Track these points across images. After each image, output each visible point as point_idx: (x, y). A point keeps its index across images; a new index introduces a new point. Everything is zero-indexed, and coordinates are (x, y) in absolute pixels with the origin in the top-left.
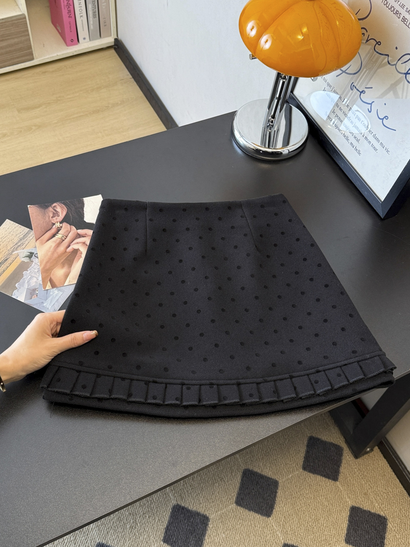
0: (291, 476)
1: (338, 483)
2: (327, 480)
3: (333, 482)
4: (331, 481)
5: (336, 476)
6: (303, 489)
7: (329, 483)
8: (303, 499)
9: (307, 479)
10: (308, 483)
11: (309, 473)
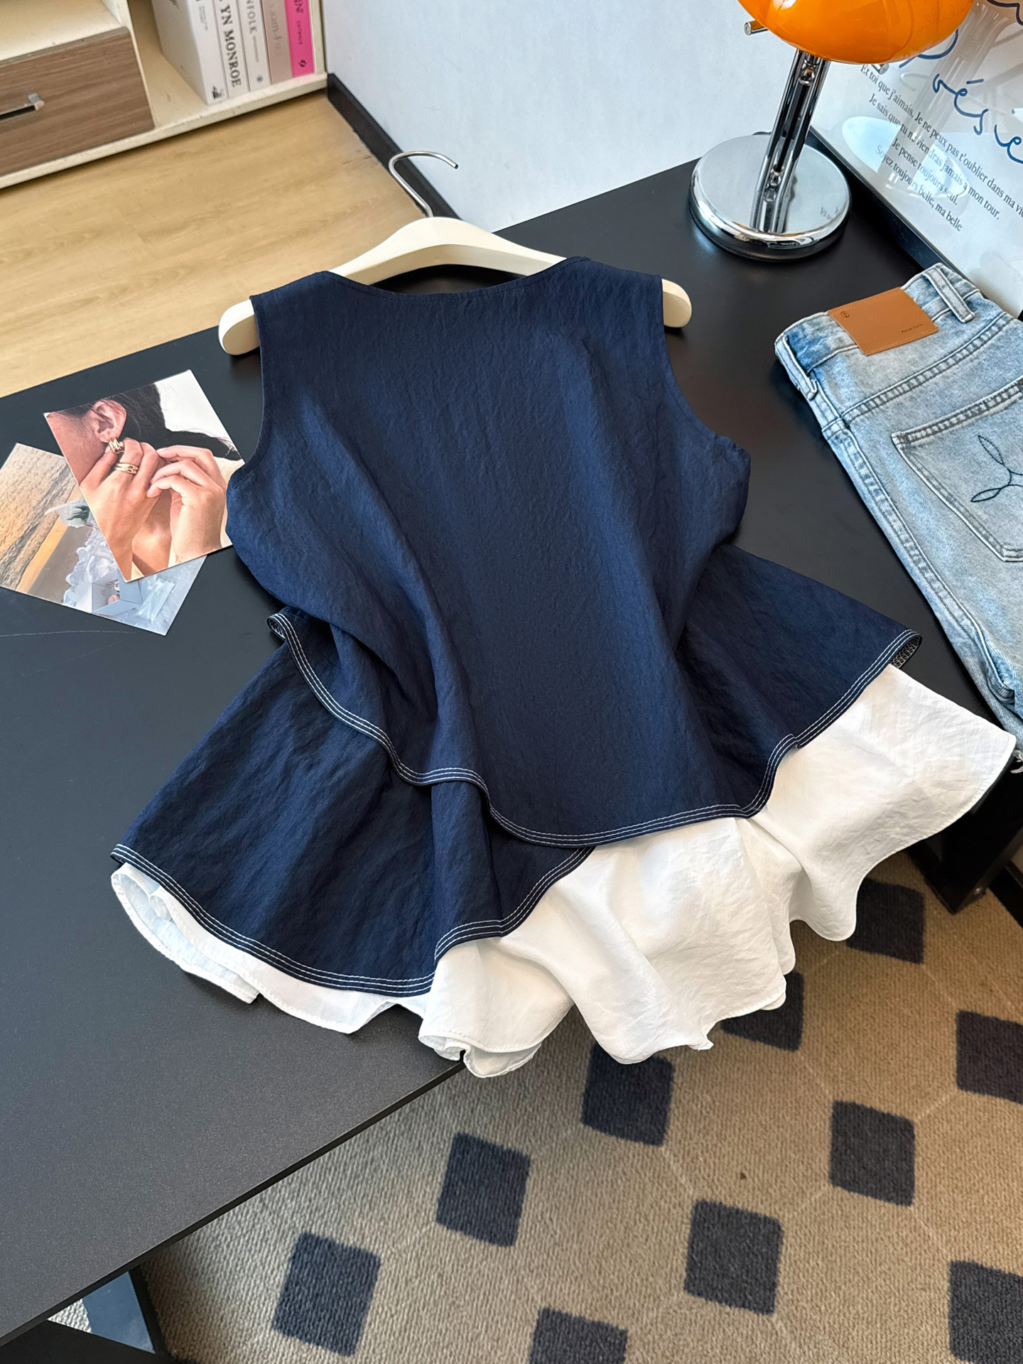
0: (825, 961)
1: (924, 967)
2: (901, 962)
3: (913, 965)
4: (908, 963)
5: (918, 952)
6: (855, 986)
7: (905, 969)
8: (859, 1006)
9: (860, 964)
10: (863, 973)
11: (861, 953)
